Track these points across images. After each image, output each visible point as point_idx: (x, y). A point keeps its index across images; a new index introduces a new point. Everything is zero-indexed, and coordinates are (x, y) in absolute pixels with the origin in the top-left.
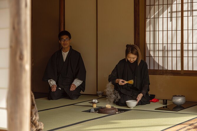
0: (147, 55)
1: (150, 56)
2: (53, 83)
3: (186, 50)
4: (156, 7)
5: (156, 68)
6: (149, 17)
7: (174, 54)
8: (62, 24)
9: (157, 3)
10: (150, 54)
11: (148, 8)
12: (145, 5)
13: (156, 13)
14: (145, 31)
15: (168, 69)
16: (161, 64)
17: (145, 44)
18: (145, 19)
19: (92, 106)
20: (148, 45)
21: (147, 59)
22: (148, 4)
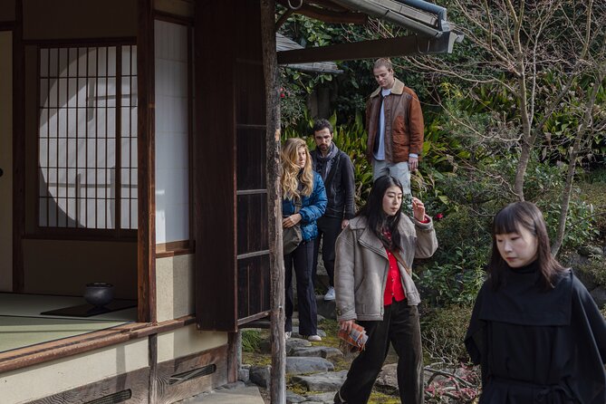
0: (42, 194)
1: (49, 197)
3: (125, 186)
4: (63, 82)
5: (62, 224)
6: (46, 105)
7: (101, 192)
9: (64, 74)
10: (48, 192)
11: (43, 82)
12: (39, 77)
14: (38, 137)
15: (88, 227)
16: (72, 215)
17: (38, 168)
18: (39, 108)
20: (44, 171)
21: (42, 202)
22: (44, 72)
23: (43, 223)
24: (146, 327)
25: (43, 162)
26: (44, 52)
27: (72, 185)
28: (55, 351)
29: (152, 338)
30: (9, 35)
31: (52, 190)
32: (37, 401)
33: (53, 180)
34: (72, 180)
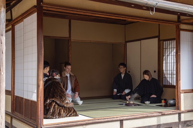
0: (164, 77)
1: (165, 77)
2: (115, 90)
4: (168, 49)
5: (168, 84)
6: (165, 55)
8: (125, 59)
9: (169, 47)
10: (165, 76)
11: (164, 50)
12: (163, 49)
13: (168, 53)
14: (163, 63)
15: (174, 85)
16: (171, 82)
17: (163, 70)
18: (163, 56)
19: (126, 102)
20: (164, 71)
21: (164, 78)
22: (164, 48)
23: (164, 84)
24: (177, 111)
25: (164, 69)
26: (164, 42)
27: (170, 74)
28: (145, 115)
29: (179, 114)
30: (157, 39)
31: (166, 75)
32: (140, 127)
33: (166, 73)
34: (170, 73)
